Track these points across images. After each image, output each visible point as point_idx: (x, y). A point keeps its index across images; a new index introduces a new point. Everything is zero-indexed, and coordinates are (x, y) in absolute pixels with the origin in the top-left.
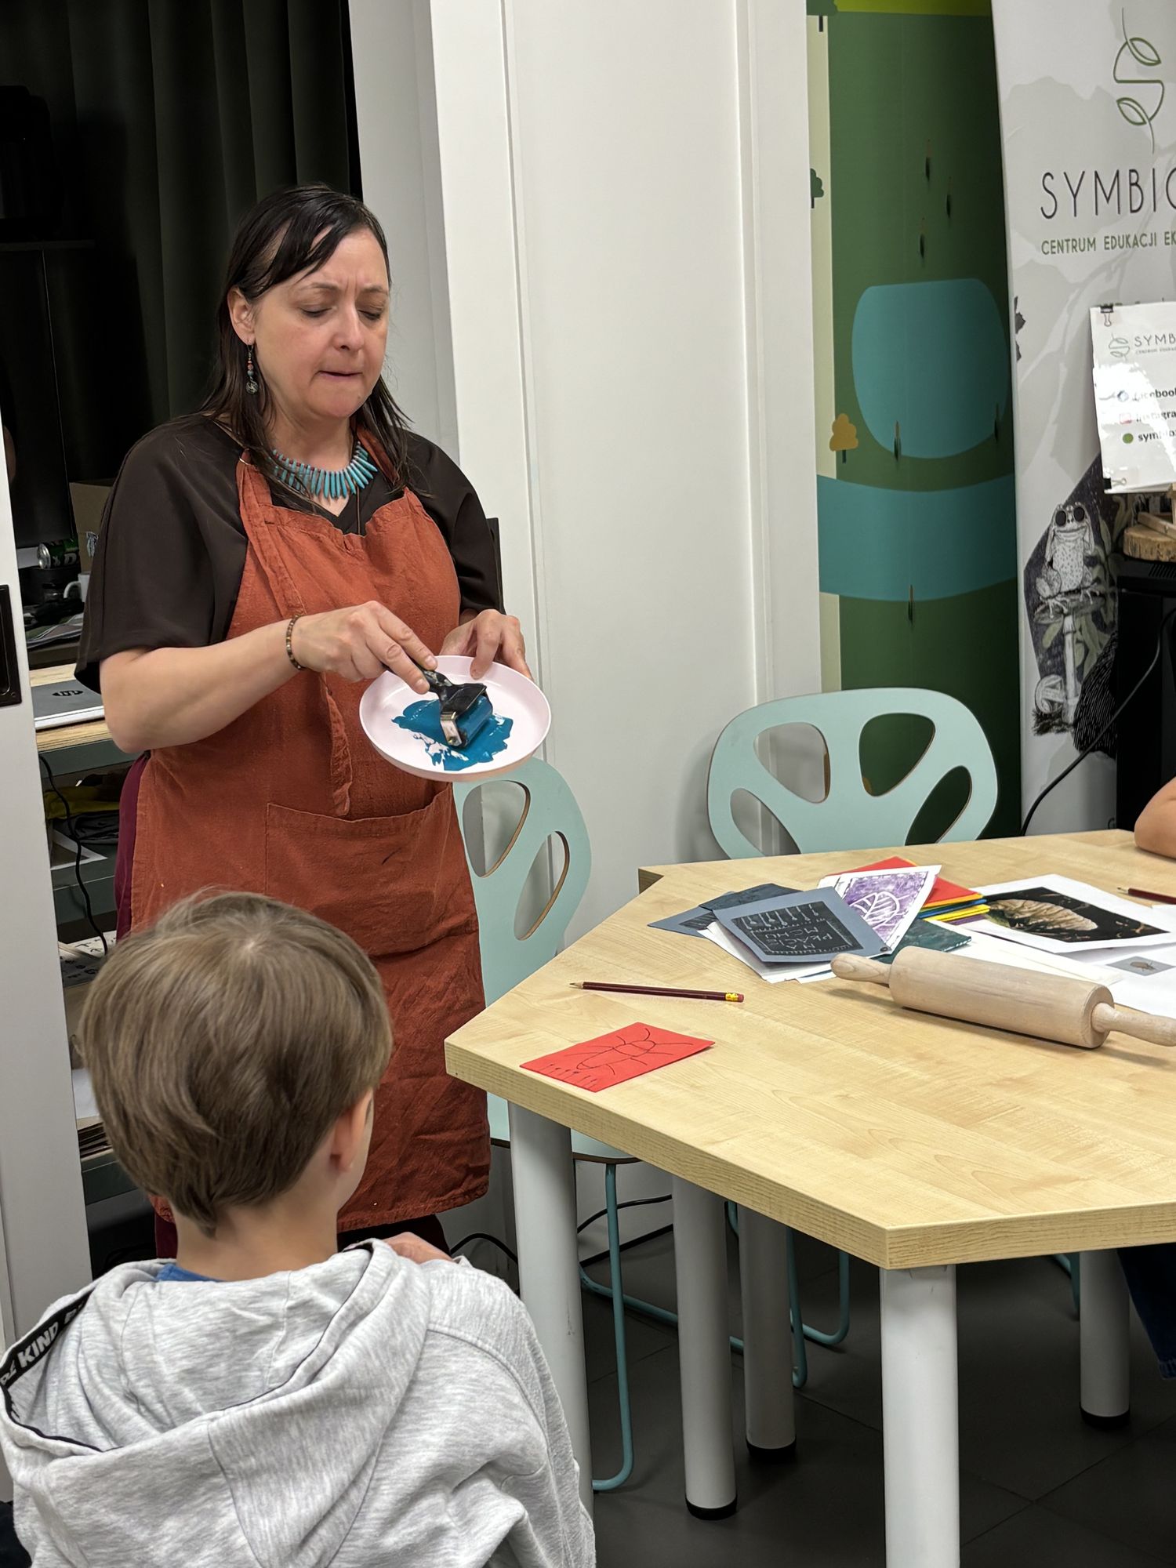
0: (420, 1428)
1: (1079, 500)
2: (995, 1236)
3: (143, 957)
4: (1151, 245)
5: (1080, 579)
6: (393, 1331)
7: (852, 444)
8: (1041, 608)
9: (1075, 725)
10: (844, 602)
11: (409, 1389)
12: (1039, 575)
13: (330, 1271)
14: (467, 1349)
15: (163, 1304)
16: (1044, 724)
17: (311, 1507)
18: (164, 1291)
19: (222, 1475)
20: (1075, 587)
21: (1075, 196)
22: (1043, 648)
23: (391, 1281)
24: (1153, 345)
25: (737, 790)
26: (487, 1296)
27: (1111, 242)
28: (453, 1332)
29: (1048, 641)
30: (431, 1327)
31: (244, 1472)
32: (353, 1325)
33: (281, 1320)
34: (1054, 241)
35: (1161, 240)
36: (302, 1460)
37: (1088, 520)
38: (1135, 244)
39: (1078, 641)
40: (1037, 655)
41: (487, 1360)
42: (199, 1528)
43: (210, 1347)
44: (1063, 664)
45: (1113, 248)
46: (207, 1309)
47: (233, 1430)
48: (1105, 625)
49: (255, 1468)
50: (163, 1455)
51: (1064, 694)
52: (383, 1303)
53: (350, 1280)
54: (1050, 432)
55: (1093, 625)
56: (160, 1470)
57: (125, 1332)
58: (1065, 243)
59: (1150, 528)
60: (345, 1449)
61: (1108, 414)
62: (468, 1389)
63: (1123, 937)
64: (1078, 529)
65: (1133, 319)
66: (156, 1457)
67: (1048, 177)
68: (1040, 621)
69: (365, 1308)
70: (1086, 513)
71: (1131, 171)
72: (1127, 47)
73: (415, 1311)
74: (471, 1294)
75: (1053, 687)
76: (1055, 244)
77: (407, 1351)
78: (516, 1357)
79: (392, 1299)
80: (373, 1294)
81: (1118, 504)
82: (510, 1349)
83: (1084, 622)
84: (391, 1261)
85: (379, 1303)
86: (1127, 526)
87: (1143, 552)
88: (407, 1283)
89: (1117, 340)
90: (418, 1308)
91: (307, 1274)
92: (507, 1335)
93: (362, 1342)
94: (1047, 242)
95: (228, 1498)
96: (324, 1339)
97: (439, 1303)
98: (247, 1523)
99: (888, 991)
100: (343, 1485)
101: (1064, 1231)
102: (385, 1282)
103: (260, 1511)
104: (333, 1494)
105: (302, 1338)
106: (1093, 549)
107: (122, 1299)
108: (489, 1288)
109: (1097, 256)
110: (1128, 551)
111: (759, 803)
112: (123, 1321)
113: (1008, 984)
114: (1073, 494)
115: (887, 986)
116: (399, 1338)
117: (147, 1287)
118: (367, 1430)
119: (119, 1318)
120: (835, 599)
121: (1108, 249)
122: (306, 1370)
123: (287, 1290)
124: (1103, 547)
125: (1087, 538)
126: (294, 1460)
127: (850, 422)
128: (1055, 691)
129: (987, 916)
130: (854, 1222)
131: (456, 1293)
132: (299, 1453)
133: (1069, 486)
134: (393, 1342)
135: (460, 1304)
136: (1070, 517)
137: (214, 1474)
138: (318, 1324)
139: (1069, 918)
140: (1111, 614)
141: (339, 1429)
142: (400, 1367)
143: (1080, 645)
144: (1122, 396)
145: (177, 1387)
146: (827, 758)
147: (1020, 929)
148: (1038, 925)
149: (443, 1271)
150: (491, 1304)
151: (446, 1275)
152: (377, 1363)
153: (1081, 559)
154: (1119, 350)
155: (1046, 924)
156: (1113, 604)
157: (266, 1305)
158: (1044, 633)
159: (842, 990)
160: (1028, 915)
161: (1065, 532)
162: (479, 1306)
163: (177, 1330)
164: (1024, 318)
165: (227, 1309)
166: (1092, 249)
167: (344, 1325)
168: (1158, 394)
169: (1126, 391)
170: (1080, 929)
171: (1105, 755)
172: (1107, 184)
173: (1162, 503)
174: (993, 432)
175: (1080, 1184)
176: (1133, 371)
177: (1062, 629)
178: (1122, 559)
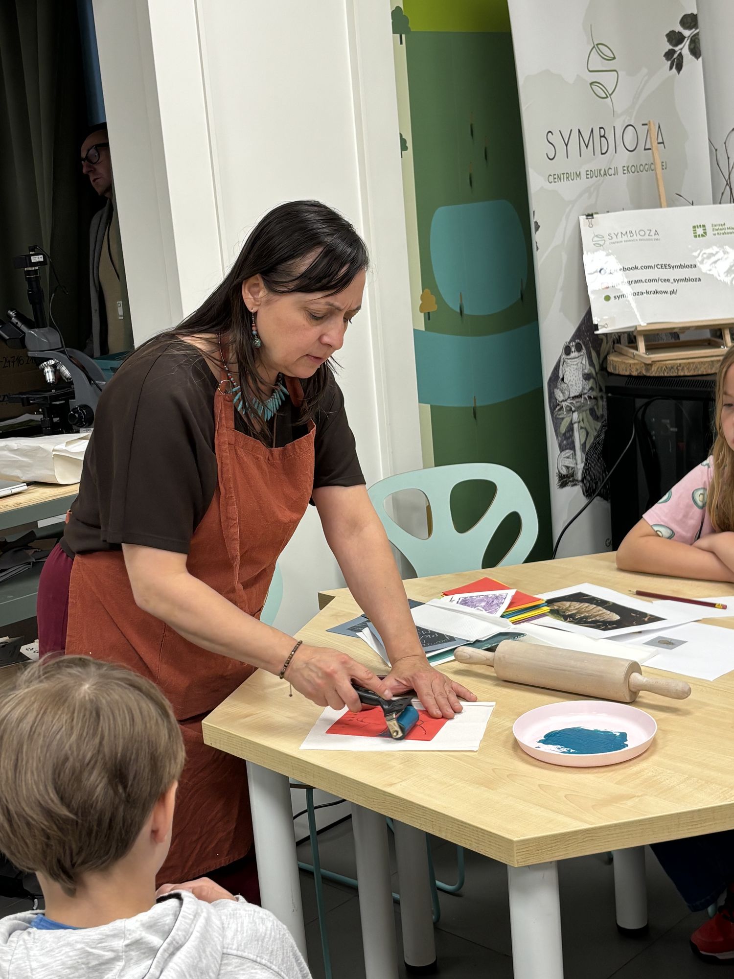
1: (578, 339)
2: (585, 840)
3: (10, 703)
4: (614, 175)
5: (581, 388)
7: (433, 308)
8: (558, 408)
9: (582, 481)
10: (431, 407)
12: (556, 387)
13: (153, 917)
14: (250, 964)
15: (37, 946)
16: (563, 482)
18: (37, 937)
20: (578, 394)
21: (567, 145)
22: (561, 433)
23: (197, 920)
24: (620, 239)
26: (261, 925)
27: (590, 174)
28: (240, 953)
29: (563, 428)
30: (225, 951)
32: (172, 954)
33: (121, 954)
34: (555, 175)
35: (620, 170)
37: (584, 351)
38: (605, 174)
39: (582, 428)
40: (557, 438)
41: (264, 970)
44: (573, 442)
45: (591, 177)
46: (67, 949)
48: (598, 417)
51: (575, 461)
52: (192, 938)
53: (167, 922)
54: (558, 296)
55: (590, 417)
57: (11, 968)
58: (562, 176)
59: (623, 354)
61: (594, 284)
63: (637, 624)
64: (578, 357)
65: (606, 222)
67: (550, 134)
68: (558, 416)
69: (180, 942)
70: (583, 347)
71: (600, 128)
72: (594, 49)
73: (214, 941)
74: (250, 925)
75: (568, 457)
76: (556, 176)
77: (210, 971)
78: (285, 965)
79: (198, 934)
80: (186, 932)
81: (602, 340)
82: (280, 960)
83: (585, 415)
84: (195, 907)
85: (189, 938)
86: (608, 354)
87: (620, 369)
88: (208, 921)
89: (597, 236)
90: (216, 939)
92: (277, 951)
93: (180, 967)
94: (550, 175)
97: (229, 934)
99: (493, 669)
101: (629, 833)
102: (192, 922)
105: (136, 966)
106: (588, 369)
107: (8, 944)
108: (262, 919)
109: (583, 182)
110: (610, 370)
112: (9, 960)
113: (572, 663)
114: (574, 334)
115: (493, 667)
116: (204, 961)
117: (25, 935)
119: (5, 958)
120: (427, 407)
121: (588, 178)
123: (124, 933)
124: (594, 367)
125: (584, 362)
127: (431, 294)
128: (569, 460)
129: (548, 614)
130: (491, 836)
131: (239, 925)
133: (572, 330)
135: (243, 933)
136: (573, 349)
138: (147, 955)
139: (600, 612)
140: (601, 410)
143: (583, 430)
144: (602, 271)
146: (429, 509)
147: (570, 622)
148: (581, 618)
149: (230, 909)
150: (264, 931)
151: (232, 912)
153: (581, 376)
155: (586, 617)
156: (602, 403)
157: (110, 944)
158: (561, 423)
159: (462, 670)
160: (574, 612)
161: (570, 359)
162: (256, 933)
163: (47, 965)
164: (539, 224)
165: (82, 948)
166: (578, 179)
167: (167, 955)
168: (624, 269)
169: (605, 268)
170: (609, 620)
171: (602, 499)
172: (586, 137)
173: (630, 338)
174: (520, 296)
175: (637, 800)
176: (608, 255)
177: (572, 420)
178: (607, 374)
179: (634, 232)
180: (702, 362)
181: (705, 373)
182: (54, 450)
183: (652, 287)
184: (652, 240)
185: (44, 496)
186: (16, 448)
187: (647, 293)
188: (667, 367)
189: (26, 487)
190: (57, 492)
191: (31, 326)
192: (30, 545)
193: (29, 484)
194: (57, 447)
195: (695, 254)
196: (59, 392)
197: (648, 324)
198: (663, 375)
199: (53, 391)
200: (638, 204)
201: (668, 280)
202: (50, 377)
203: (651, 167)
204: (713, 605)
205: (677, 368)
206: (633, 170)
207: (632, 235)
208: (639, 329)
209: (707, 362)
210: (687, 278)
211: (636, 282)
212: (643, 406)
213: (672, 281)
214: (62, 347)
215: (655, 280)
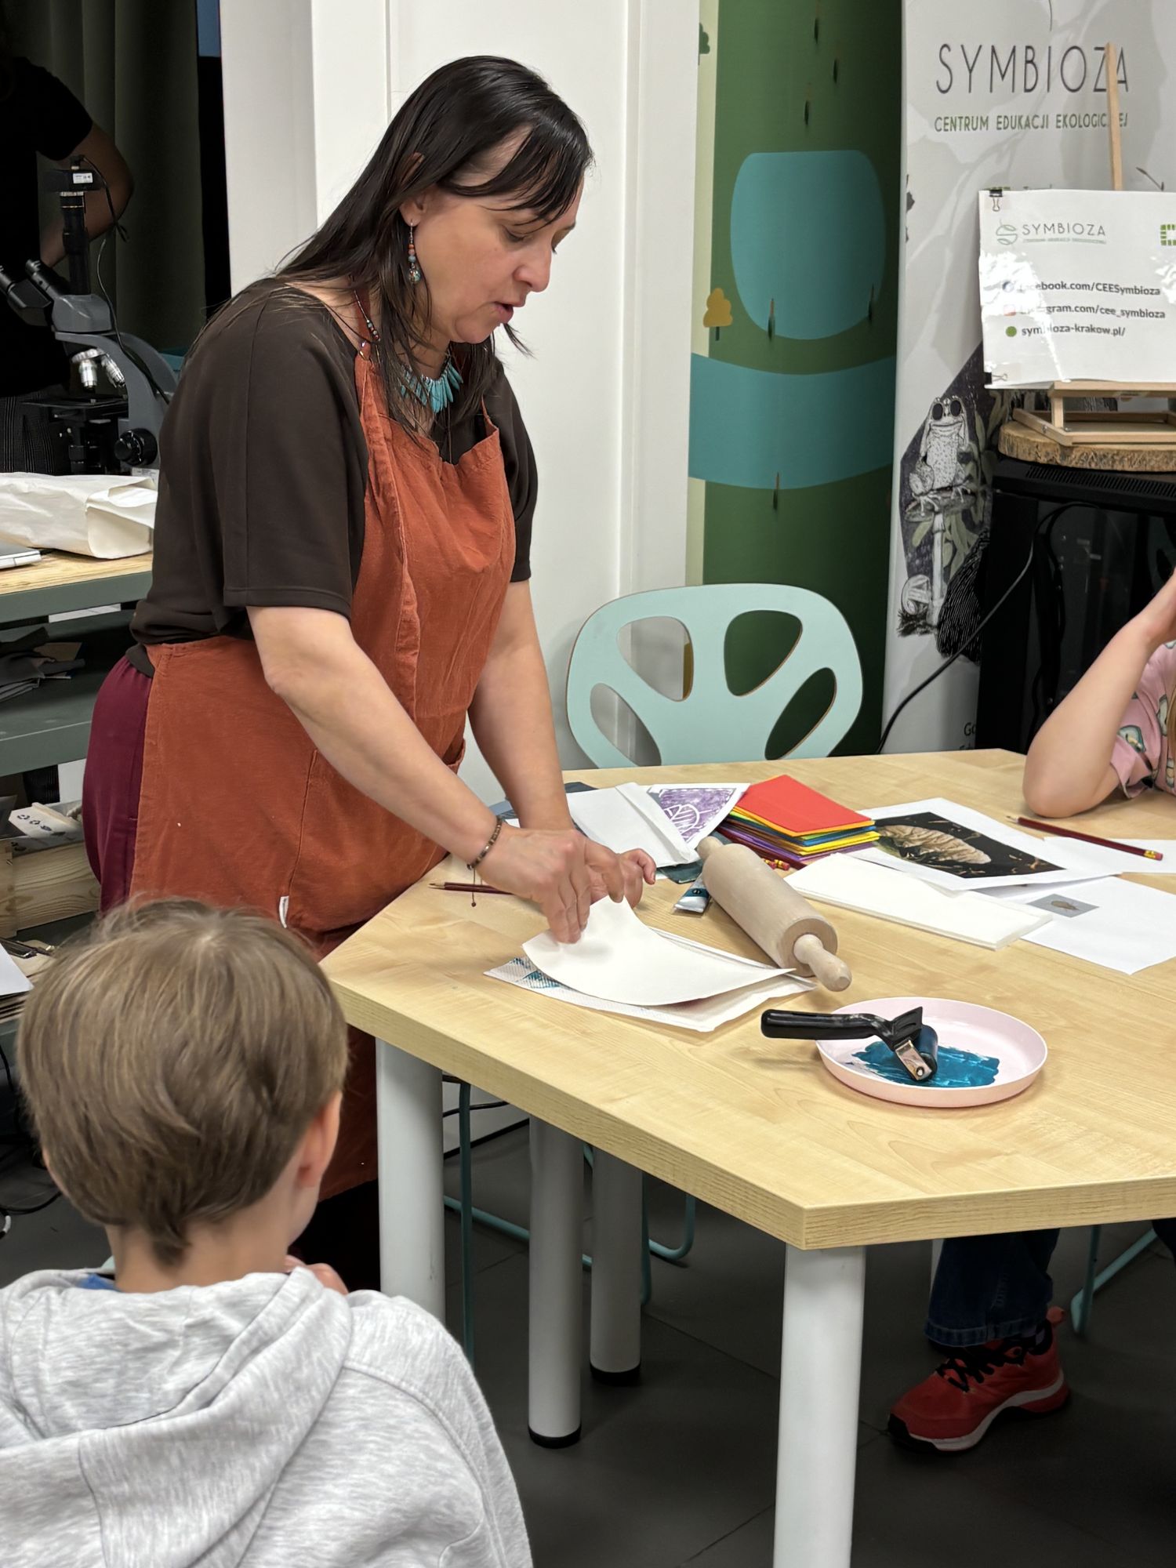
0: (324, 1476)
1: (956, 394)
4: (1042, 127)
5: (952, 476)
6: (299, 1361)
7: (726, 320)
8: (913, 504)
9: (939, 627)
10: (710, 487)
11: (311, 1431)
12: (913, 470)
14: (387, 1390)
15: (64, 1311)
16: (909, 626)
17: (183, 1546)
19: (90, 1497)
20: (947, 485)
21: (971, 71)
22: (912, 546)
23: (305, 1309)
24: (1041, 234)
25: (600, 684)
26: (415, 1334)
27: (1003, 122)
28: (372, 1371)
29: (917, 539)
30: (347, 1364)
31: (116, 1498)
32: (255, 1351)
34: (947, 118)
35: (1052, 121)
36: (181, 1494)
37: (964, 415)
38: (1027, 125)
39: (947, 541)
40: (906, 554)
41: (411, 1404)
42: (58, 1554)
43: (98, 1359)
44: (930, 563)
45: (1005, 128)
47: (106, 1449)
48: (975, 526)
49: (127, 1495)
50: (28, 1465)
51: (930, 594)
54: (932, 321)
55: (962, 524)
56: (23, 1482)
58: (958, 121)
59: (1026, 427)
60: (230, 1488)
61: (993, 306)
62: (382, 1437)
63: (1019, 873)
64: (954, 424)
65: (1021, 205)
66: (20, 1467)
67: (945, 49)
68: (911, 519)
69: (271, 1335)
70: (963, 408)
71: (1028, 47)
73: (330, 1345)
74: (397, 1331)
75: (920, 587)
76: (948, 121)
77: (314, 1388)
79: (303, 1328)
80: (281, 1319)
81: (995, 399)
82: (440, 1393)
83: (954, 521)
84: (310, 1288)
85: (287, 1331)
86: (1002, 423)
87: (1020, 451)
88: (325, 1313)
89: (1004, 227)
90: (335, 1342)
91: (212, 1291)
92: (437, 1377)
93: (262, 1371)
94: (940, 118)
95: (95, 1524)
96: (221, 1364)
97: (359, 1340)
98: (112, 1555)
100: (222, 1525)
102: (297, 1309)
103: (128, 1544)
104: (209, 1534)
105: (198, 1361)
106: (967, 445)
109: (991, 135)
110: (1004, 449)
111: (617, 697)
112: (17, 1322)
114: (951, 386)
116: (306, 1371)
118: (258, 1470)
120: (701, 485)
121: (1000, 129)
122: (197, 1397)
123: (187, 1307)
124: (977, 443)
125: (962, 433)
126: (173, 1492)
127: (725, 297)
128: (921, 591)
129: (876, 843)
130: (768, 1198)
131: (379, 1329)
132: (178, 1485)
133: (949, 379)
134: (297, 1375)
135: (383, 1341)
136: (947, 410)
137: (81, 1495)
138: (217, 1346)
139: (960, 848)
140: (980, 515)
141: (226, 1465)
142: (303, 1404)
143: (948, 544)
144: (1008, 287)
145: (57, 1400)
146: (689, 651)
147: (911, 859)
148: (929, 855)
150: (419, 1343)
152: (276, 1396)
153: (954, 456)
154: (1006, 237)
155: (937, 855)
156: (985, 503)
157: (163, 1319)
158: (914, 531)
160: (918, 843)
161: (941, 426)
162: (405, 1345)
163: (68, 1338)
164: (914, 198)
165: (120, 1319)
166: (984, 129)
167: (246, 1351)
168: (1043, 286)
169: (1012, 282)
170: (973, 862)
171: (967, 659)
172: (1003, 58)
173: (1040, 401)
174: (867, 314)
175: (1003, 1159)
176: (1019, 260)
177: (932, 527)
178: (995, 456)
179: (1065, 227)
180: (1154, 452)
181: (1156, 470)
182: (89, 501)
183: (1085, 319)
184: (1093, 241)
185: (69, 574)
186: (26, 491)
187: (1077, 329)
188: (1095, 454)
189: (38, 557)
190: (91, 569)
191: (64, 289)
192: (36, 650)
193: (45, 551)
194: (95, 496)
195: (1161, 272)
196: (104, 404)
197: (1073, 380)
198: (1088, 467)
199: (93, 401)
200: (1075, 181)
201: (1113, 311)
202: (89, 377)
203: (1101, 121)
204: (1140, 852)
205: (1112, 457)
206: (1073, 123)
207: (1061, 230)
208: (1057, 387)
209: (1162, 452)
210: (1144, 310)
211: (1061, 309)
212: (1049, 516)
213: (1118, 313)
214: (113, 329)
215: (1091, 309)
